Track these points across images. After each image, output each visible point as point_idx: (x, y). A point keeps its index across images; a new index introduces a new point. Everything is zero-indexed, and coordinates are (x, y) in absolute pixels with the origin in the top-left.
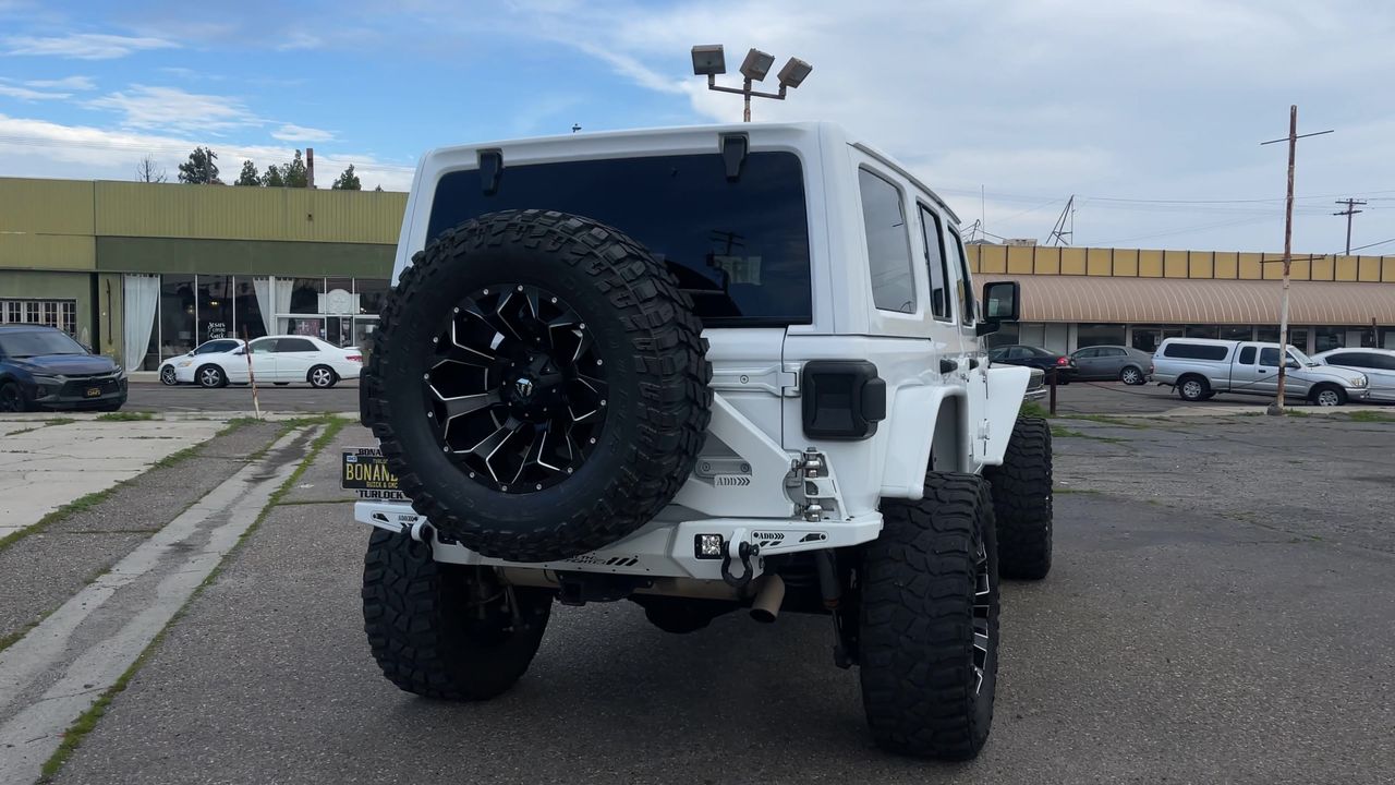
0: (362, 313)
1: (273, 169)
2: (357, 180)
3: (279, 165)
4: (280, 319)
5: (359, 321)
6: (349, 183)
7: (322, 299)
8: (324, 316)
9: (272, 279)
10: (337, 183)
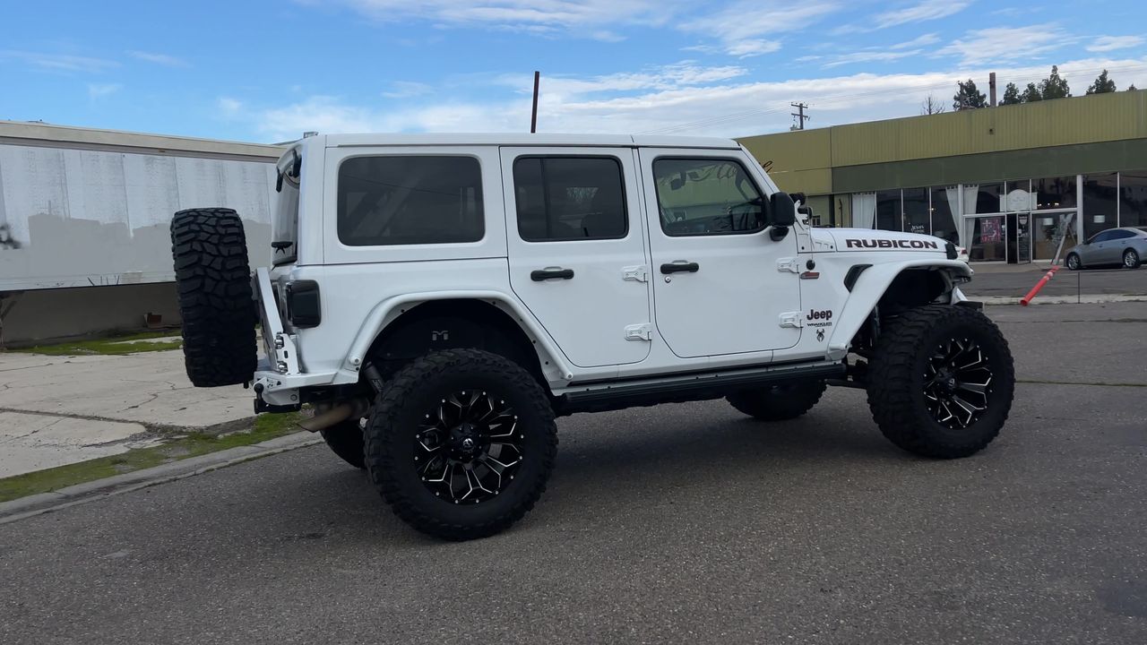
0: (1039, 208)
1: (1031, 87)
2: (1111, 83)
3: (1036, 83)
4: (967, 219)
5: (1035, 216)
6: (1104, 86)
7: (1003, 199)
8: (1005, 214)
9: (960, 187)
10: (1091, 88)
